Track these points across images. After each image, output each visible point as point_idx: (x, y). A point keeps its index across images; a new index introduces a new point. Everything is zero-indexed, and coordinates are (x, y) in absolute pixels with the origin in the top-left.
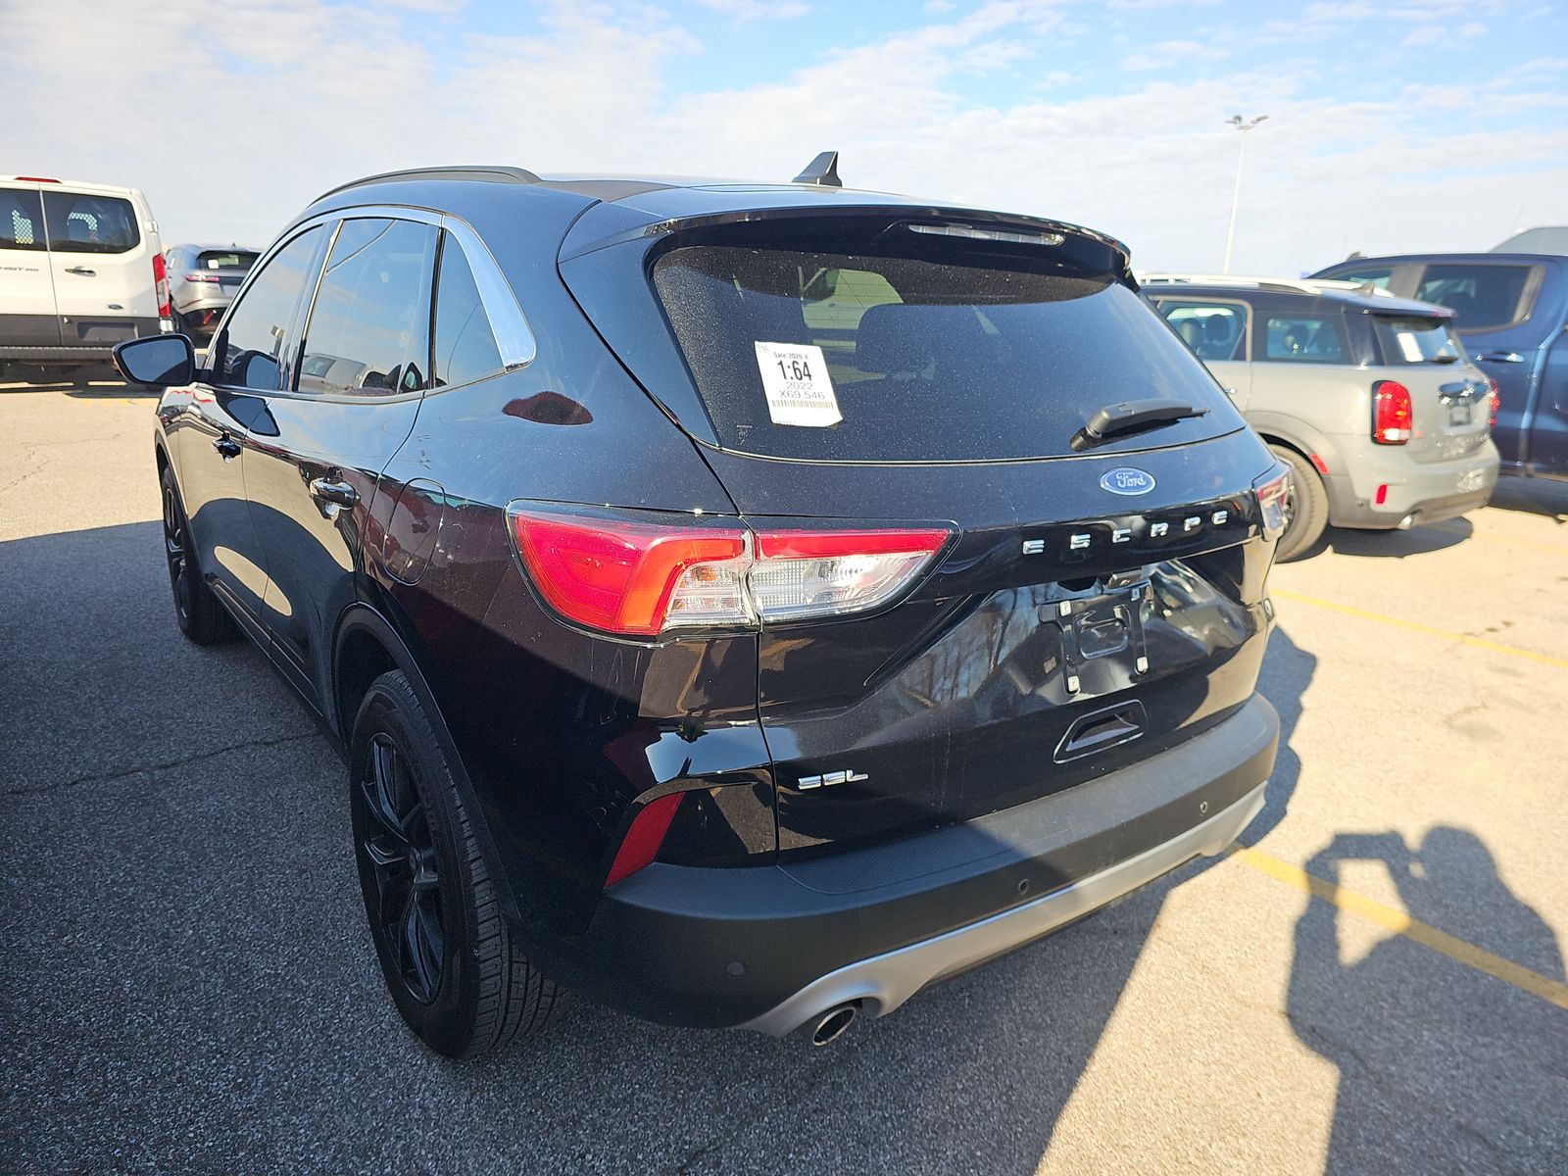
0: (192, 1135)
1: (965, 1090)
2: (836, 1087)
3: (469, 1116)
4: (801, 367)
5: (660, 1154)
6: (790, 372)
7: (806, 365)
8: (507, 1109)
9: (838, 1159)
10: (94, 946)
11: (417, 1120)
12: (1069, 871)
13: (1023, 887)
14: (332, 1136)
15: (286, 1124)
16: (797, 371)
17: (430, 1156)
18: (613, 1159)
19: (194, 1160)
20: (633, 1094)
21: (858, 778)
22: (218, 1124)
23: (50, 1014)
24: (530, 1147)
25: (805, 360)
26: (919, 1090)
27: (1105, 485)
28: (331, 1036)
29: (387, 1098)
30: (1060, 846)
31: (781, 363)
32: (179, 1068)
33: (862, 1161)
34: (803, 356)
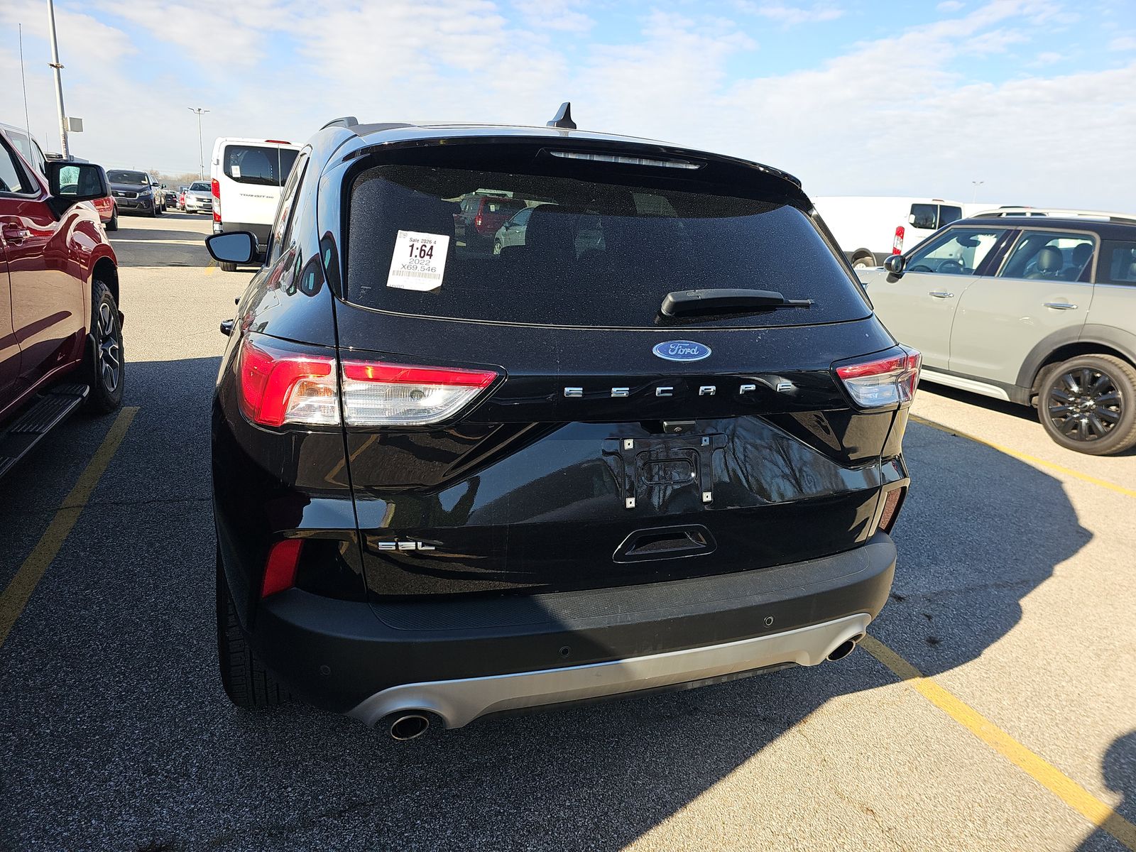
0: (79, 719)
1: (570, 808)
2: (479, 783)
3: (235, 745)
4: (427, 249)
5: (334, 798)
6: (416, 252)
7: (432, 248)
8: (260, 747)
9: (449, 832)
10: (98, 599)
11: (204, 740)
12: (613, 647)
13: (565, 652)
14: (152, 739)
15: (132, 725)
16: (423, 252)
17: (197, 764)
18: (303, 795)
19: (70, 735)
20: (342, 755)
21: (426, 548)
22: (96, 716)
23: (52, 633)
24: (258, 774)
25: (432, 244)
26: (537, 799)
27: (656, 352)
28: (189, 678)
29: (196, 723)
30: (602, 626)
31: (412, 246)
32: (97, 679)
33: (464, 838)
34: (433, 242)
